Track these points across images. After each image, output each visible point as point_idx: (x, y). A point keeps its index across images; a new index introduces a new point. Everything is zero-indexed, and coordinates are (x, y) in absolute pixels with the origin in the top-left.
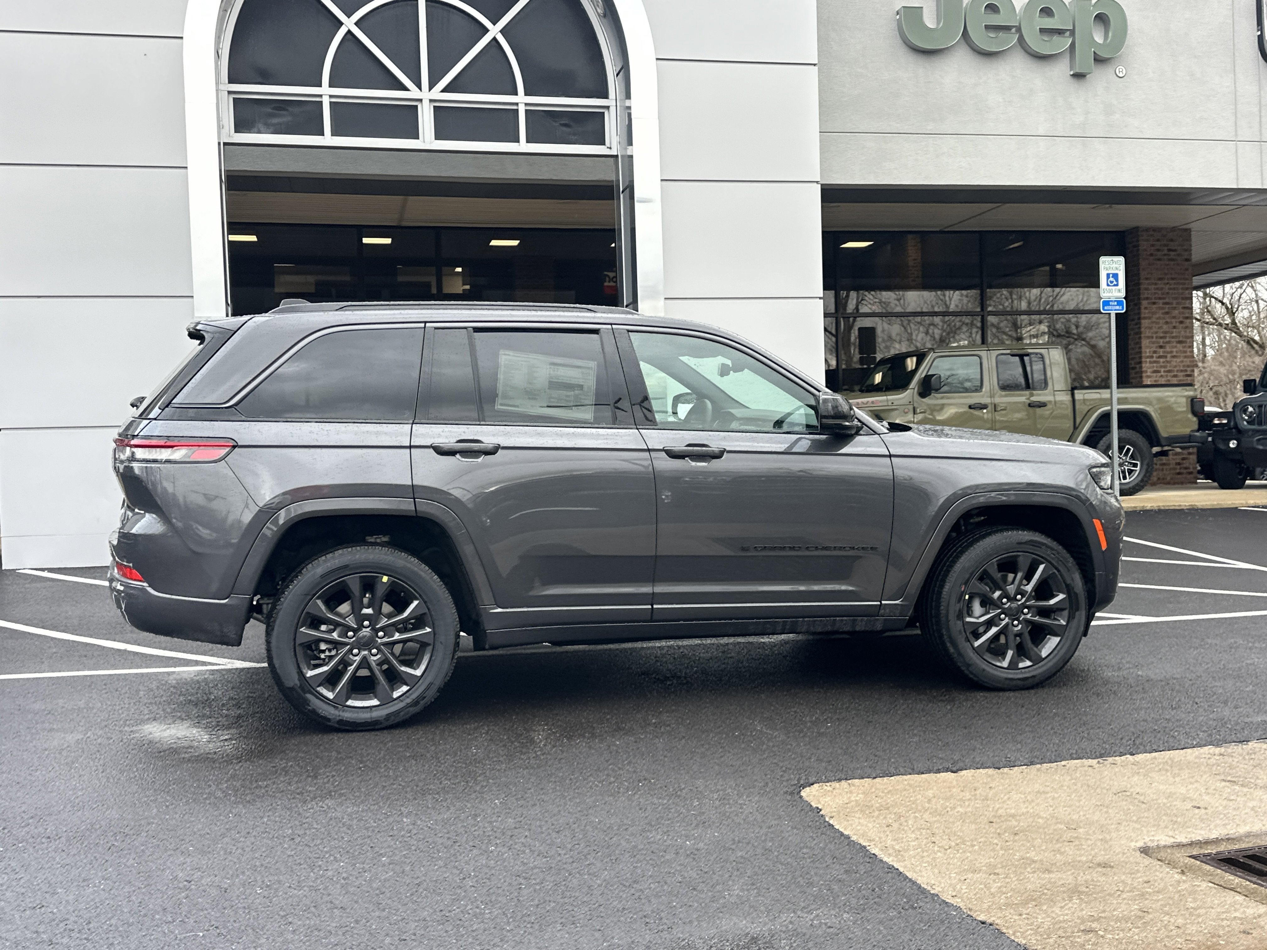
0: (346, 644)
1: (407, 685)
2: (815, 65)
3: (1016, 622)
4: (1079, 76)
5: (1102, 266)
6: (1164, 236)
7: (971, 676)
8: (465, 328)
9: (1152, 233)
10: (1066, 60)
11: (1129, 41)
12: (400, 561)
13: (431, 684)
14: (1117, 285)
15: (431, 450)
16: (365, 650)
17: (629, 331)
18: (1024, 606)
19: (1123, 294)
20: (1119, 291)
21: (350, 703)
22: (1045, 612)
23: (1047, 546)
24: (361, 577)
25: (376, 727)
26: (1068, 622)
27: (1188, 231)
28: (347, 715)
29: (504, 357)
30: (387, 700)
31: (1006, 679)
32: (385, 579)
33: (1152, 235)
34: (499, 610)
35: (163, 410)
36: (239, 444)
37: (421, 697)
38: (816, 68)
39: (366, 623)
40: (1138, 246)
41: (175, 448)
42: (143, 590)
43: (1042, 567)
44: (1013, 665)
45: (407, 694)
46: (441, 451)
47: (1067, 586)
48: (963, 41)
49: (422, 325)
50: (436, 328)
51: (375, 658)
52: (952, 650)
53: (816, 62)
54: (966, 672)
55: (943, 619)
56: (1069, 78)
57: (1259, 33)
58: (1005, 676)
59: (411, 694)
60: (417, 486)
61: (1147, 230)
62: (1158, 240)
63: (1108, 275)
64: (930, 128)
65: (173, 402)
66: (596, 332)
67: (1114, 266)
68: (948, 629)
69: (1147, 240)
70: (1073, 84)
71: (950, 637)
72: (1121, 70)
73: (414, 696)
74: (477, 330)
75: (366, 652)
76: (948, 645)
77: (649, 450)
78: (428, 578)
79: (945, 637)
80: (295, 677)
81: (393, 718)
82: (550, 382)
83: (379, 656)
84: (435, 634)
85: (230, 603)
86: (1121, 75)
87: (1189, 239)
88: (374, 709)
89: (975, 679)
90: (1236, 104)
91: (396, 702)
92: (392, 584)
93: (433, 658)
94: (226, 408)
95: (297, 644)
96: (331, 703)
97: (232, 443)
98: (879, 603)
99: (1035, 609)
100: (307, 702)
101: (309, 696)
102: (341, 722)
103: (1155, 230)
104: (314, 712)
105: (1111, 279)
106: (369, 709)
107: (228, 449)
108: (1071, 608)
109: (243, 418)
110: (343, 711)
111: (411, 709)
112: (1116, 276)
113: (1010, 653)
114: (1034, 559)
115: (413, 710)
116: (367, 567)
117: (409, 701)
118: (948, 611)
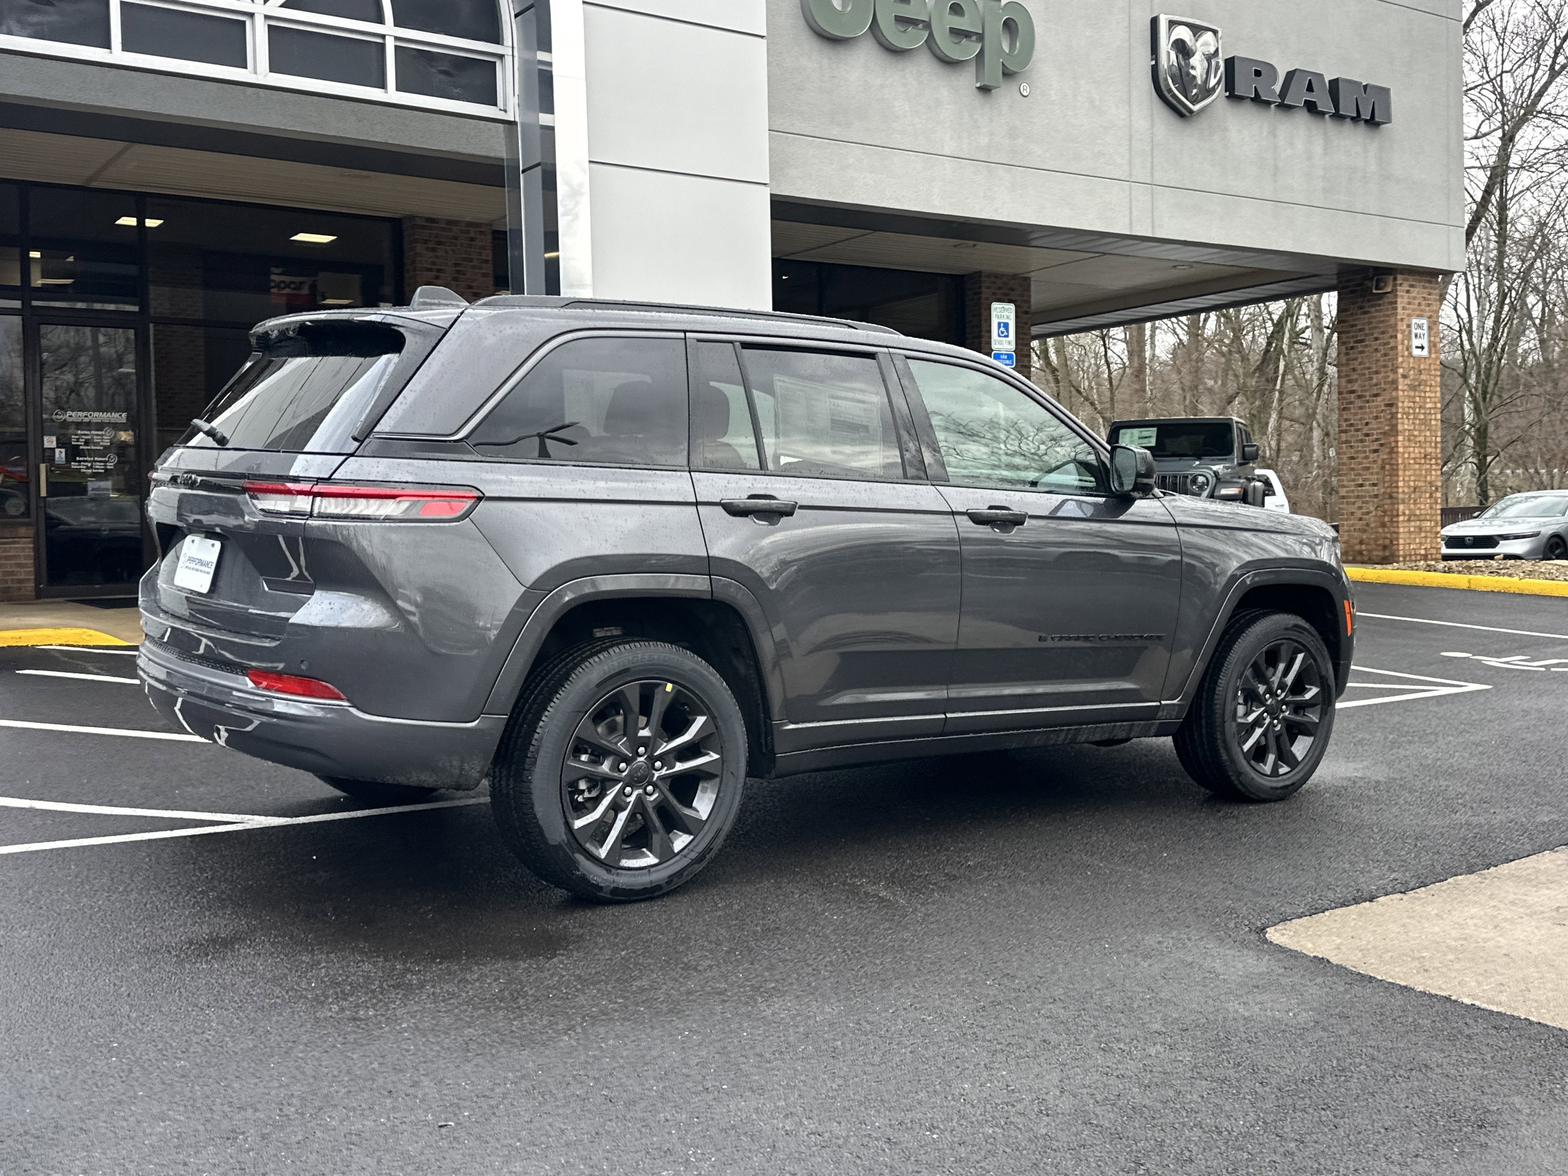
0: (617, 781)
1: (690, 833)
2: (762, 37)
3: (1275, 721)
4: (985, 90)
5: (993, 313)
6: (1005, 284)
7: (1240, 787)
8: (731, 342)
9: (993, 279)
10: (972, 69)
11: (1036, 55)
12: (689, 662)
13: (719, 830)
14: (1007, 336)
15: (720, 509)
16: (638, 788)
17: (908, 357)
18: (1283, 702)
19: (1013, 347)
20: (1009, 343)
21: (625, 863)
22: (1299, 708)
23: (1310, 633)
24: (641, 685)
25: (656, 894)
26: (1320, 719)
27: (1027, 280)
28: (623, 881)
29: (779, 383)
30: (666, 854)
31: (1272, 788)
32: (669, 687)
33: (994, 283)
34: (792, 726)
35: (362, 442)
36: (487, 495)
37: (708, 849)
38: (764, 41)
39: (642, 750)
40: (980, 293)
41: (398, 499)
42: (344, 712)
43: (1300, 657)
44: (1275, 772)
45: (691, 847)
46: (734, 510)
47: (1322, 677)
48: (869, 33)
49: (682, 335)
50: (699, 340)
51: (653, 798)
52: (1225, 757)
53: (764, 34)
54: (1236, 782)
55: (1219, 720)
56: (976, 92)
57: (1153, 63)
58: (1269, 784)
59: (695, 847)
60: (713, 557)
61: (989, 276)
62: (1000, 288)
63: (999, 324)
64: (835, 133)
65: (376, 430)
66: (871, 356)
67: (1006, 314)
68: (1223, 733)
69: (989, 288)
70: (977, 99)
71: (1224, 741)
72: (1025, 89)
73: (700, 848)
74: (746, 345)
75: (641, 791)
76: (1222, 751)
77: (953, 513)
78: (718, 684)
79: (1219, 741)
80: (562, 828)
81: (675, 880)
82: (833, 421)
83: (655, 796)
84: (723, 762)
85: (482, 726)
86: (1025, 94)
87: (1028, 289)
88: (652, 869)
89: (1243, 790)
90: (1130, 140)
91: (677, 858)
92: (677, 694)
93: (721, 795)
94: (455, 441)
95: (564, 784)
96: (605, 865)
97: (477, 494)
98: (1158, 704)
99: (1292, 706)
100: (575, 865)
101: (579, 857)
102: (616, 891)
103: (996, 276)
104: (584, 879)
105: (1002, 329)
106: (645, 871)
107: (470, 503)
108: (1324, 703)
109: (480, 458)
110: (618, 874)
111: (696, 866)
112: (1006, 326)
113: (1271, 758)
114: (1296, 648)
115: (698, 868)
116: (651, 671)
117: (693, 855)
118: (1224, 710)
